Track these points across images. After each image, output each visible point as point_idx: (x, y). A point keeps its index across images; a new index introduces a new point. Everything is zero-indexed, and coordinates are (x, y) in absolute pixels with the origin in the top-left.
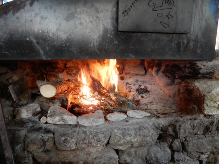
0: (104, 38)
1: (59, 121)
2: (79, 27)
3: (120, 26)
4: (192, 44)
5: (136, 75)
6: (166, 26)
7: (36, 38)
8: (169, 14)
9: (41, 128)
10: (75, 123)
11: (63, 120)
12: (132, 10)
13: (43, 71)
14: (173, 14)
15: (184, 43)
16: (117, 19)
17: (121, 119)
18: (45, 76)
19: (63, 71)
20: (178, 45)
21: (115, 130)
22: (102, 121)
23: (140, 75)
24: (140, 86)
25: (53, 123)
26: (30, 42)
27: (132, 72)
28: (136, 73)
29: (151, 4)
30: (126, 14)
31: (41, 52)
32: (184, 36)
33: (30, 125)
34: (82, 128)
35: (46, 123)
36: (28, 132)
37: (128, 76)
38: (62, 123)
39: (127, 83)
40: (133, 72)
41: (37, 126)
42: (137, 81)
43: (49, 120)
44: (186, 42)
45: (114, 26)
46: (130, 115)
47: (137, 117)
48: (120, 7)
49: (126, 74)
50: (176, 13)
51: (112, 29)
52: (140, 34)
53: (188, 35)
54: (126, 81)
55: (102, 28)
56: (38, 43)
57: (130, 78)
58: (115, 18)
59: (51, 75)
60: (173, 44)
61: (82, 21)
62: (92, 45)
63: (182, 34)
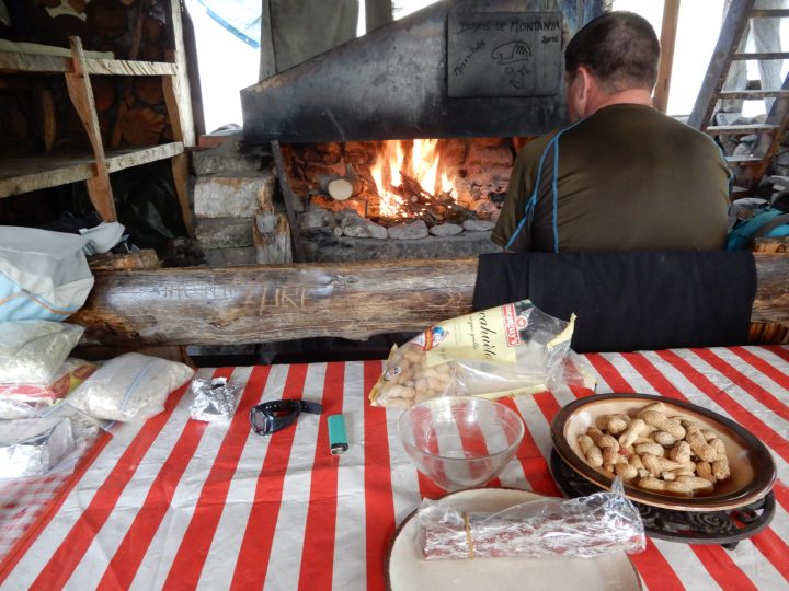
0: (427, 107)
1: (362, 232)
2: (392, 93)
3: (450, 89)
4: (562, 111)
5: (494, 165)
6: (519, 86)
7: (334, 111)
8: (524, 68)
9: (335, 243)
10: (385, 237)
11: (367, 230)
12: (467, 65)
13: (297, 160)
14: (529, 67)
15: (549, 111)
16: (446, 79)
17: (453, 233)
18: (300, 171)
19: (338, 160)
20: (541, 113)
21: (444, 245)
22: (424, 232)
23: (502, 165)
24: (500, 188)
25: (354, 235)
26: (326, 118)
27: (484, 159)
28: (494, 162)
29: (495, 55)
30: (458, 71)
31: (341, 131)
32: (549, 99)
33: (321, 238)
34: (395, 242)
35: (343, 235)
36: (320, 247)
37: (476, 168)
38: (365, 235)
39: (474, 184)
40: (486, 160)
41: (330, 240)
42: (495, 179)
43: (348, 231)
44: (552, 108)
45: (441, 90)
46: (468, 228)
47: (478, 228)
48: (449, 62)
49: (472, 164)
50: (534, 66)
51: (439, 93)
52: (479, 100)
53: (556, 98)
54: (472, 180)
55: (423, 93)
56: (336, 118)
57: (480, 172)
58: (443, 77)
59: (313, 169)
60: (532, 113)
61: (397, 85)
62: (410, 119)
63: (545, 96)
